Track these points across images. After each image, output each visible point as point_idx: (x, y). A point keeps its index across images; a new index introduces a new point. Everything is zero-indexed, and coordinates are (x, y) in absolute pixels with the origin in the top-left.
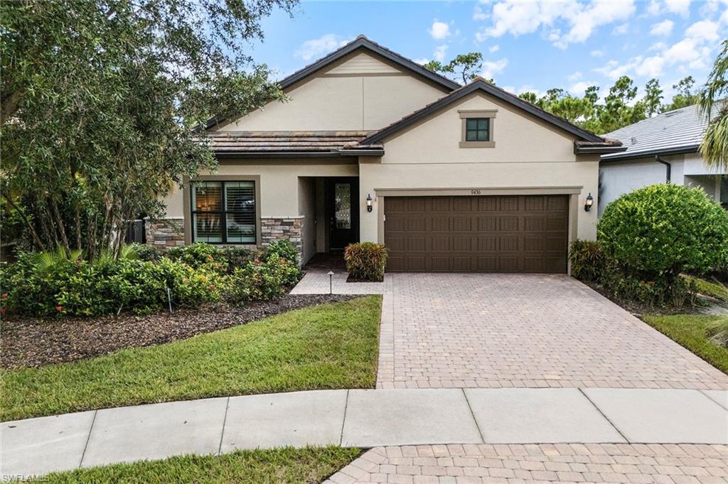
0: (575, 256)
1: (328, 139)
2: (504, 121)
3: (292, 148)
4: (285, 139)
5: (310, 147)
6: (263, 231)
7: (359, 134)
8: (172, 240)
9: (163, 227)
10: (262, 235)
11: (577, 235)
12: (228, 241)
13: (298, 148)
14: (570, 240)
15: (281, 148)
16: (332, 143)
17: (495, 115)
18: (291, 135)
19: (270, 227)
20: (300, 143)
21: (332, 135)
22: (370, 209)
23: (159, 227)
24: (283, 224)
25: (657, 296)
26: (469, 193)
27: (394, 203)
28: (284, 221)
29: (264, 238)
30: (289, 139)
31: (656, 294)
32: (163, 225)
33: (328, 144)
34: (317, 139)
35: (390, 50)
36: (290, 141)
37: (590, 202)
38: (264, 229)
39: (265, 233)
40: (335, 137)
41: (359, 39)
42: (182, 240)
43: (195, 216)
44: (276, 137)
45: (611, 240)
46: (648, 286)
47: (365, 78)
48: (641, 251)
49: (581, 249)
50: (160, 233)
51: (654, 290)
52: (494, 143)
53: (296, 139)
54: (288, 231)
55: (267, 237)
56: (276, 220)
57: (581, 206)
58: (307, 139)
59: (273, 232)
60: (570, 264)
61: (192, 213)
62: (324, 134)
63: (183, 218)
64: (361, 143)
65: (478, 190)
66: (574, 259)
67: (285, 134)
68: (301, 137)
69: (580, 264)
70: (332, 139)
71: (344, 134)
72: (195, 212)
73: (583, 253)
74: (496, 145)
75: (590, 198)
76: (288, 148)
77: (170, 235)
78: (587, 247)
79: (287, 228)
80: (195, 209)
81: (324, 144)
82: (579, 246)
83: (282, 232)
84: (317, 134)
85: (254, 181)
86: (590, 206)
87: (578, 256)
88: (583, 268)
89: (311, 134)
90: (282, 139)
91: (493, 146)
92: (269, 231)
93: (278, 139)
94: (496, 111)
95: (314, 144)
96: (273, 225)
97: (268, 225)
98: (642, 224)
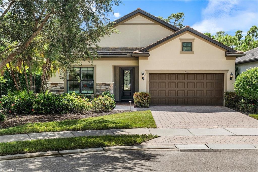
0: (226, 97)
1: (124, 50)
2: (198, 43)
3: (110, 53)
4: (107, 50)
5: (118, 53)
6: (97, 88)
7: (137, 48)
8: (59, 92)
9: (55, 86)
10: (97, 90)
11: (227, 89)
12: (82, 93)
13: (113, 53)
14: (224, 92)
15: (106, 53)
16: (127, 52)
17: (194, 41)
18: (109, 48)
19: (100, 87)
20: (113, 52)
21: (126, 48)
22: (143, 78)
23: (53, 86)
24: (106, 85)
25: (256, 109)
26: (184, 72)
27: (153, 76)
28: (106, 84)
29: (97, 91)
30: (108, 50)
31: (255, 108)
32: (55, 85)
33: (125, 52)
34: (120, 50)
35: (151, 14)
36: (109, 51)
37: (232, 76)
38: (98, 88)
39: (98, 89)
40: (127, 49)
41: (138, 10)
42: (63, 92)
43: (68, 81)
44: (103, 49)
45: (239, 89)
46: (252, 105)
47: (140, 25)
48: (249, 92)
49: (228, 94)
50: (54, 89)
51: (254, 107)
52: (194, 52)
53: (111, 50)
54: (108, 88)
55: (99, 91)
56: (103, 84)
57: (228, 78)
58: (116, 50)
59: (101, 88)
60: (224, 101)
61: (67, 80)
62: (123, 48)
63: (63, 82)
64: (140, 51)
65: (187, 71)
66: (226, 99)
67: (106, 48)
68: (113, 49)
69: (228, 101)
70: (126, 50)
71: (131, 48)
72: (68, 80)
73: (229, 96)
74: (195, 53)
75: (232, 74)
76: (109, 53)
77: (58, 90)
78: (231, 94)
79: (107, 87)
80: (68, 79)
81: (123, 52)
82: (227, 93)
83: (105, 89)
84: (120, 48)
85: (94, 67)
86: (232, 78)
87: (227, 98)
88: (229, 102)
89: (117, 48)
90: (105, 50)
91: (193, 53)
92: (100, 88)
93: (103, 50)
94: (194, 39)
95: (119, 52)
96: (101, 86)
97: (99, 86)
98: (249, 82)
